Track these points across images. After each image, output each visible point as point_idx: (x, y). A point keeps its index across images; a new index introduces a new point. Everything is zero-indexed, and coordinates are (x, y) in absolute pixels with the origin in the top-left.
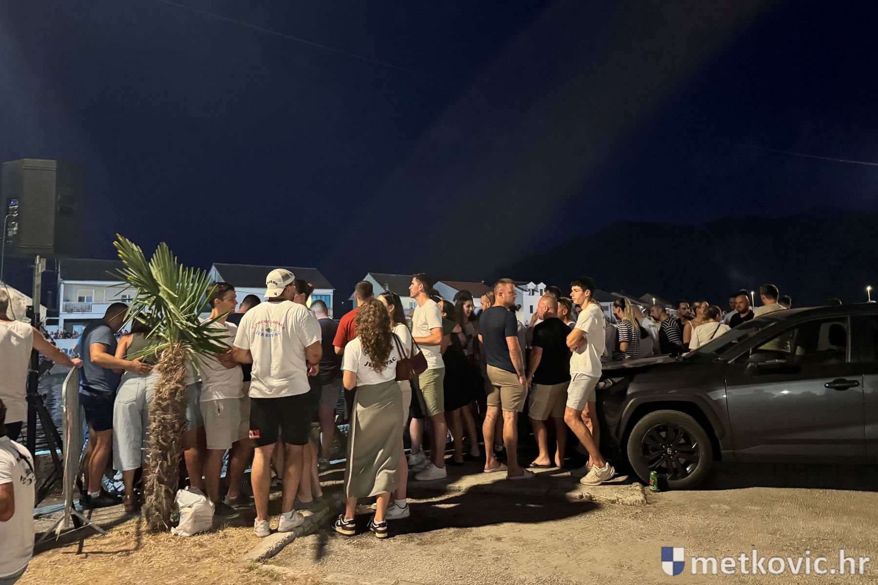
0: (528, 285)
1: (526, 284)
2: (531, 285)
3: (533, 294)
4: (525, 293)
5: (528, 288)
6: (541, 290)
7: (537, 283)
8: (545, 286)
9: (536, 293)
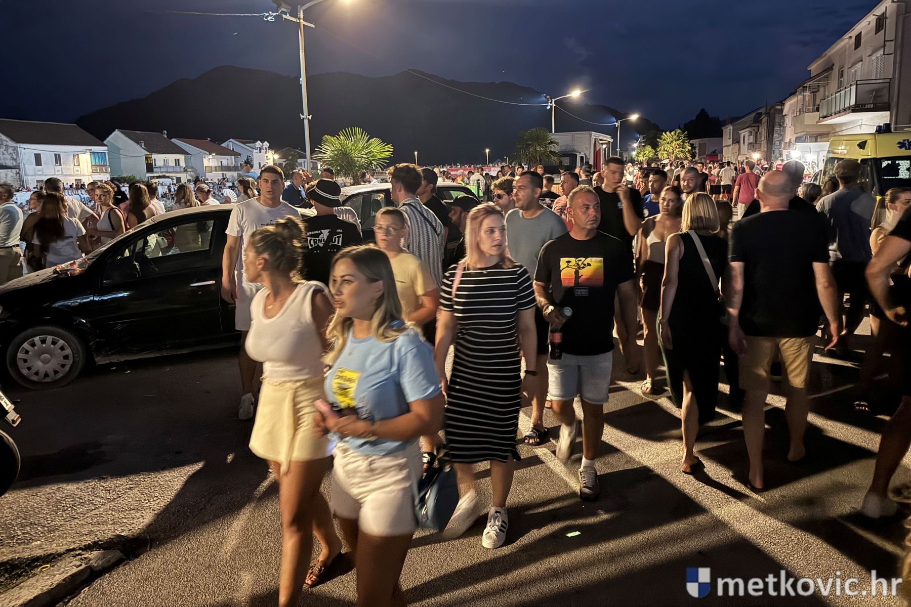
0: (257, 143)
1: (254, 143)
2: (258, 144)
3: (260, 152)
4: (255, 151)
5: (257, 146)
6: (266, 148)
7: (262, 142)
8: (268, 145)
9: (262, 151)
